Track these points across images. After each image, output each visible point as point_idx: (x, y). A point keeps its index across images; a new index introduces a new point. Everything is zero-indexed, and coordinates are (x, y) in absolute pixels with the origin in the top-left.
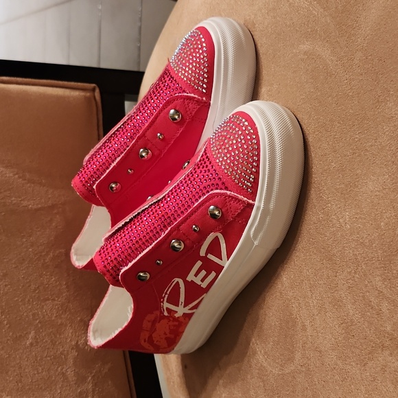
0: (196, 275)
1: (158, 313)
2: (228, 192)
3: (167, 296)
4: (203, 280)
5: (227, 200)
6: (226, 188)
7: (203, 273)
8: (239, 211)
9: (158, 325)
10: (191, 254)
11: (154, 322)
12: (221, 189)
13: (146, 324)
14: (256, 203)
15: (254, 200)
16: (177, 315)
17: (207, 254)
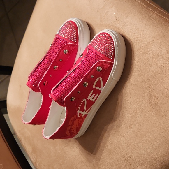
0: (91, 97)
1: (76, 116)
2: (104, 61)
3: (80, 107)
4: (93, 98)
5: (104, 64)
6: (103, 59)
7: (94, 95)
8: (108, 67)
9: (75, 122)
10: (90, 88)
11: (73, 121)
12: (101, 60)
13: (70, 123)
14: (114, 63)
15: (113, 62)
16: (82, 116)
17: (95, 87)
